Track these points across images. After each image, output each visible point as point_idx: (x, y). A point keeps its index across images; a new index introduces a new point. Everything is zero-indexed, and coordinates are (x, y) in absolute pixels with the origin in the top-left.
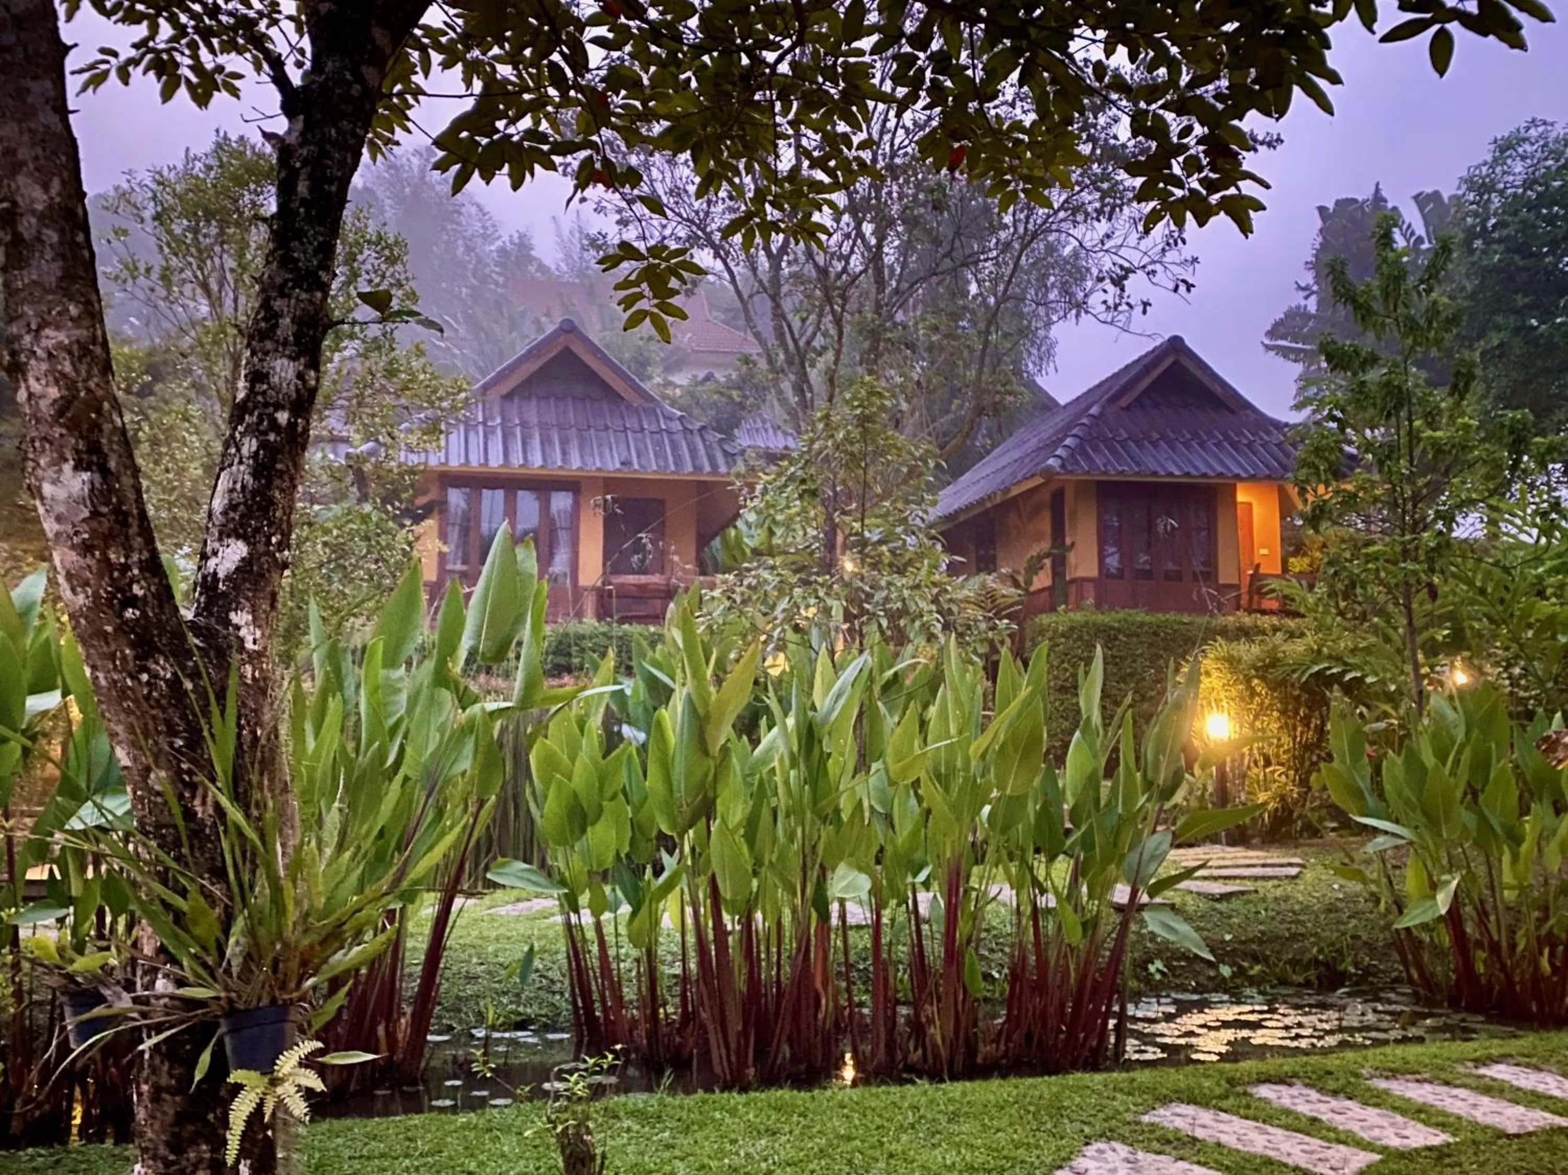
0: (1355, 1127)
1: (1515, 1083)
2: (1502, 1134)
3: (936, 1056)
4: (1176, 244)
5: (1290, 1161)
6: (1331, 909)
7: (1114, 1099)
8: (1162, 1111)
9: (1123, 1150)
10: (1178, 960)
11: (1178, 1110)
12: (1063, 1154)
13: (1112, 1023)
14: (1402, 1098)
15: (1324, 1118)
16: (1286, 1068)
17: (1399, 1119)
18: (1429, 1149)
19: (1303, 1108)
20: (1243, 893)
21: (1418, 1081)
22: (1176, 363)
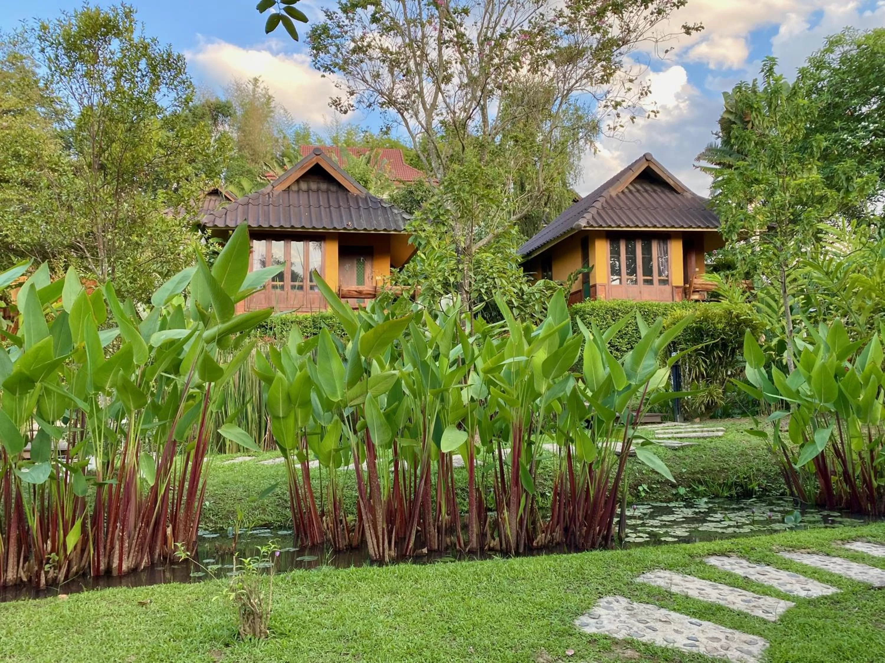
0: (775, 583)
1: (871, 553)
2: (870, 587)
3: (508, 542)
4: (646, 94)
5: (735, 607)
6: (743, 454)
7: (618, 567)
8: (648, 575)
9: (624, 601)
10: (654, 483)
11: (659, 574)
12: (584, 605)
13: (616, 520)
14: (801, 564)
15: (753, 578)
16: (725, 546)
17: (802, 578)
18: (825, 597)
19: (739, 572)
20: (691, 446)
21: (809, 553)
22: (648, 168)
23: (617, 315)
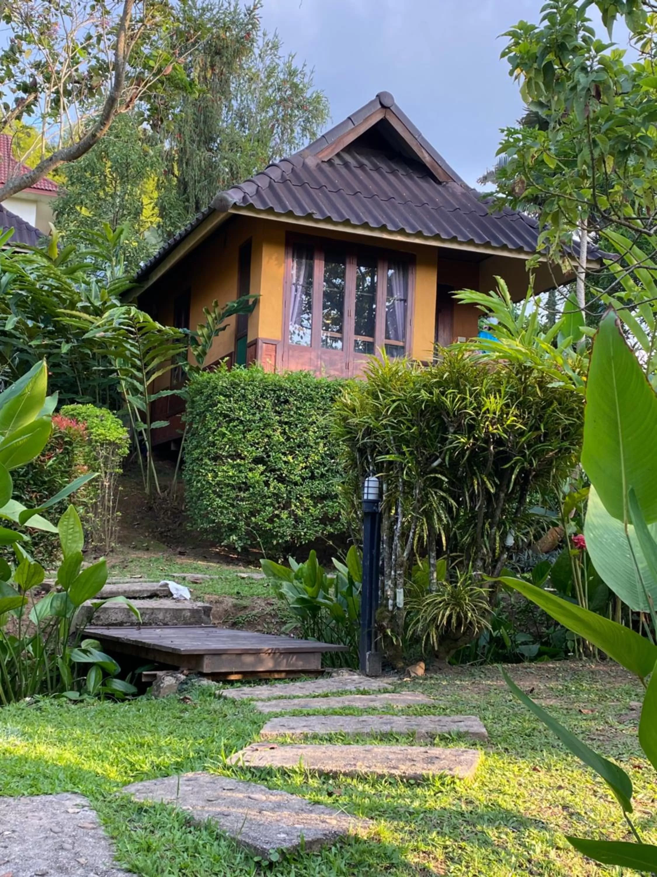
22: (384, 122)
23: (286, 402)
